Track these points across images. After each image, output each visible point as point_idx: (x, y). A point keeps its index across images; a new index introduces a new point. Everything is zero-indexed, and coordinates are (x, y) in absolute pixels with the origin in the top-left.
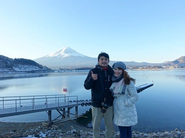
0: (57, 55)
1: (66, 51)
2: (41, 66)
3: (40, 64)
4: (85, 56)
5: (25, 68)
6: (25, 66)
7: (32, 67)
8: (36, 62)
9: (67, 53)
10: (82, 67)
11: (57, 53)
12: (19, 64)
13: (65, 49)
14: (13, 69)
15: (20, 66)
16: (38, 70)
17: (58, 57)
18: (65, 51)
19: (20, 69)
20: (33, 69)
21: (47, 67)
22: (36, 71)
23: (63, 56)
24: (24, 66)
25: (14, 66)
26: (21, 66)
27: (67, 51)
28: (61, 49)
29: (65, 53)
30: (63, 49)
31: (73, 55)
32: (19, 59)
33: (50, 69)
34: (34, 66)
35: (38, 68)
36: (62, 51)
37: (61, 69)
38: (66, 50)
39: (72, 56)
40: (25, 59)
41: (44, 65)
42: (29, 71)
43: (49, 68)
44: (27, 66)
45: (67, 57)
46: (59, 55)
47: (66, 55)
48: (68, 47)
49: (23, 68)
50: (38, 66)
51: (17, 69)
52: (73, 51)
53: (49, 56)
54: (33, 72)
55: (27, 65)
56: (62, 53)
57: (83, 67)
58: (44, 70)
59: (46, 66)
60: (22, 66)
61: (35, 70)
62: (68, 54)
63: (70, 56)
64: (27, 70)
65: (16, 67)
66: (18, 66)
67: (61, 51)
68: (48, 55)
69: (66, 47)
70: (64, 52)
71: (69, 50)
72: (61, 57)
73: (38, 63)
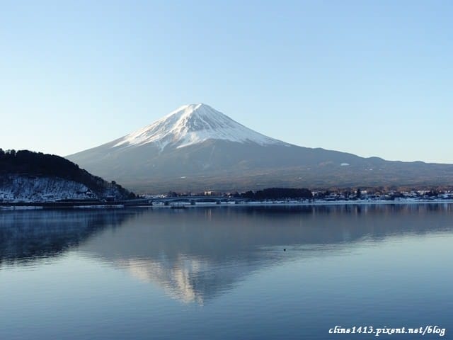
0: (158, 137)
1: (195, 123)
3: (94, 173)
4: (270, 139)
5: (38, 191)
6: (37, 184)
7: (64, 188)
8: (80, 167)
10: (262, 189)
11: (158, 127)
12: (13, 173)
13: (191, 111)
15: (17, 181)
16: (84, 196)
17: (163, 148)
18: (191, 121)
19: (16, 195)
20: (66, 192)
21: (119, 187)
22: (74, 202)
23: (181, 142)
24: (32, 181)
26: (20, 181)
27: (198, 120)
28: (175, 112)
29: (190, 130)
30: (182, 112)
31: (221, 137)
33: (132, 196)
34: (71, 184)
35: (85, 189)
36: (179, 122)
37: (175, 195)
38: (193, 115)
39: (219, 143)
40: (35, 154)
41: (109, 180)
42: (51, 200)
43: (130, 192)
44: (45, 181)
45: (201, 145)
46: (164, 139)
47: (195, 138)
49: (27, 191)
50: (85, 184)
52: (222, 121)
53: (128, 142)
54: (66, 205)
55: (44, 180)
56: (177, 127)
57: (266, 187)
58: (109, 200)
59: (117, 183)
60: (25, 180)
61: (75, 196)
62: (200, 132)
63: (209, 140)
64: (45, 197)
67: (173, 120)
68: (122, 139)
69: (195, 105)
70: (187, 125)
71: (206, 118)
72: (176, 146)
73: (84, 171)
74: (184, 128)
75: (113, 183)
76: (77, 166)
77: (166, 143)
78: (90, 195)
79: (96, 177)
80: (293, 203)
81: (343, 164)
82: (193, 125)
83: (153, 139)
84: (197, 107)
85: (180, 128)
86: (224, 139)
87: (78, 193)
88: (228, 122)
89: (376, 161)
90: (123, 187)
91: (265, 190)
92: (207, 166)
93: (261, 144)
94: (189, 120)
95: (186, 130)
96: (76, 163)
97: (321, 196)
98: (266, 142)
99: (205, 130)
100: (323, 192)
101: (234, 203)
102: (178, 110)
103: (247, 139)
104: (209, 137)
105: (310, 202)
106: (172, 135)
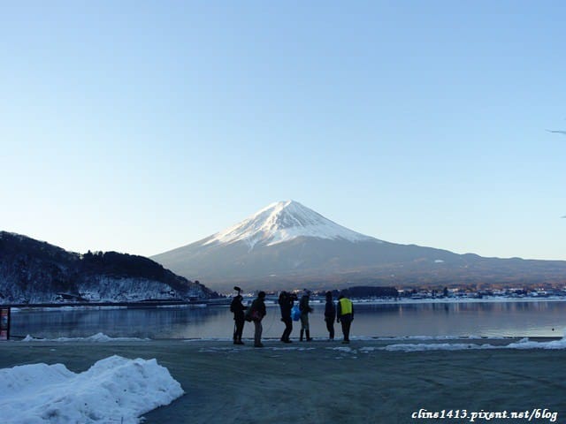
0: (248, 235)
2: (182, 282)
3: (178, 273)
5: (123, 291)
6: (122, 283)
7: (148, 288)
8: (165, 267)
9: (288, 226)
10: (348, 287)
11: (248, 224)
12: (101, 274)
13: (281, 209)
14: (77, 293)
15: (103, 281)
16: (168, 296)
17: (252, 245)
18: (281, 217)
19: (102, 295)
20: (150, 292)
21: (203, 286)
22: (160, 302)
23: (271, 239)
24: (116, 282)
25: (82, 282)
26: (106, 281)
27: (288, 217)
28: (265, 209)
29: (280, 227)
30: (272, 209)
31: (311, 234)
32: (101, 253)
33: (215, 295)
34: (156, 284)
35: (168, 288)
36: (269, 219)
38: (283, 212)
39: (310, 241)
40: (121, 254)
41: (192, 280)
42: (136, 300)
43: (213, 291)
44: (130, 281)
45: (291, 242)
46: (254, 237)
47: (285, 235)
48: (293, 202)
49: (112, 291)
50: (169, 283)
51: (92, 295)
52: (312, 218)
53: (217, 241)
54: (149, 306)
55: (128, 280)
56: (267, 225)
57: (352, 286)
58: (192, 299)
59: (201, 283)
60: (112, 281)
61: (159, 296)
62: (290, 230)
63: (299, 237)
64: (130, 297)
65: (88, 286)
66: (97, 283)
67: (263, 217)
68: (212, 237)
69: (285, 203)
70: (277, 222)
71: (295, 215)
72: (265, 244)
73: (168, 271)
74: (274, 225)
75: (197, 282)
76: (161, 266)
77: (255, 241)
78: (173, 295)
79: (180, 277)
80: (378, 301)
81: (437, 261)
82: (282, 223)
83: (242, 237)
84: (287, 204)
85: (270, 226)
86: (314, 235)
87: (162, 293)
88: (319, 218)
89: (471, 258)
90: (207, 286)
91: (350, 288)
92: (297, 264)
93: (353, 241)
94: (279, 217)
95: (276, 227)
96: (160, 263)
97: (407, 295)
98: (357, 238)
99: (295, 228)
100: (410, 290)
101: (318, 301)
102: (268, 208)
103: (339, 237)
104: (300, 234)
105: (396, 300)
106: (262, 233)
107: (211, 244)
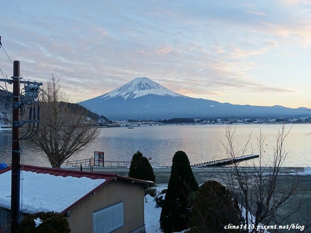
0: (124, 93)
1: (141, 86)
2: (95, 116)
4: (177, 94)
9: (142, 89)
10: (171, 118)
16: (89, 123)
17: (126, 98)
21: (105, 118)
23: (135, 95)
27: (143, 85)
29: (139, 90)
31: (153, 93)
33: (111, 122)
34: (83, 117)
35: (89, 119)
38: (140, 82)
40: (66, 103)
41: (100, 115)
43: (110, 120)
46: (126, 94)
52: (154, 85)
57: (174, 118)
58: (100, 124)
59: (104, 116)
61: (85, 123)
62: (144, 91)
63: (148, 94)
68: (107, 94)
70: (138, 87)
71: (146, 84)
72: (132, 97)
73: (89, 111)
74: (136, 89)
75: (102, 116)
77: (127, 96)
78: (92, 122)
79: (94, 114)
81: (212, 106)
83: (121, 94)
85: (134, 89)
86: (155, 94)
87: (86, 121)
88: (157, 85)
89: (227, 104)
90: (107, 118)
92: (147, 107)
93: (173, 96)
94: (138, 85)
97: (198, 122)
98: (175, 95)
99: (146, 90)
100: (200, 119)
103: (166, 94)
105: (193, 124)
106: (130, 92)
107: (107, 97)
